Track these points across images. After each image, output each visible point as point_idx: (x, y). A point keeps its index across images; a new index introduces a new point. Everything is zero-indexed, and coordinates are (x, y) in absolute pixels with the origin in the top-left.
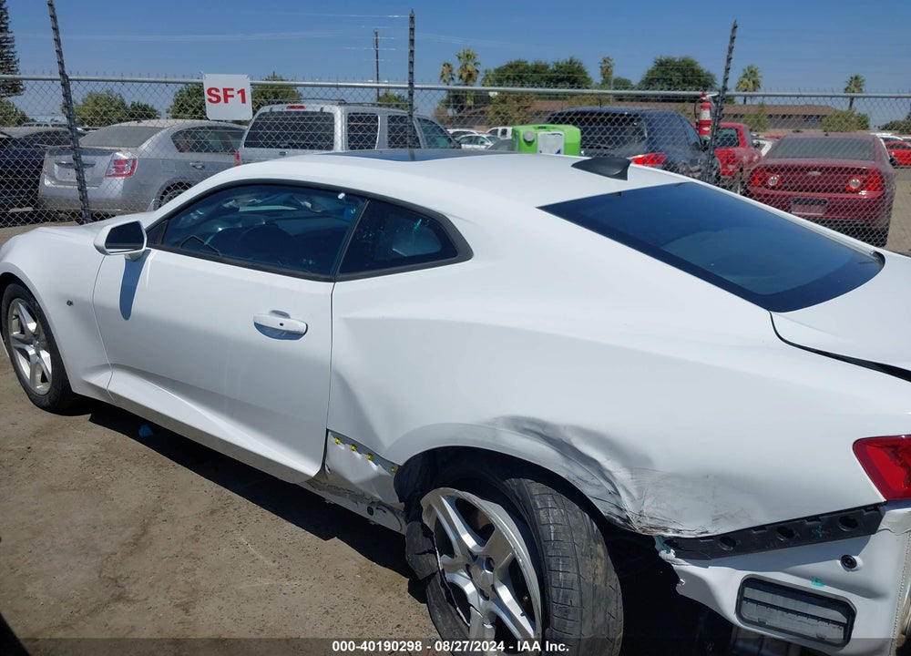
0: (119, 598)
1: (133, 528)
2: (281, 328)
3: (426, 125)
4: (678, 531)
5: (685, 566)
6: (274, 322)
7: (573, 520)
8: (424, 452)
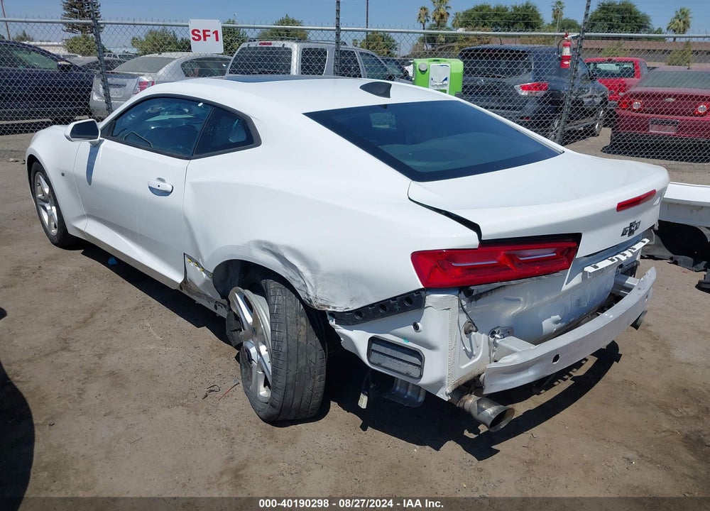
0: (63, 349)
1: (86, 314)
2: (158, 188)
3: (368, 58)
4: (335, 308)
5: (340, 330)
6: (155, 184)
7: (289, 303)
8: (224, 262)
